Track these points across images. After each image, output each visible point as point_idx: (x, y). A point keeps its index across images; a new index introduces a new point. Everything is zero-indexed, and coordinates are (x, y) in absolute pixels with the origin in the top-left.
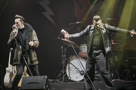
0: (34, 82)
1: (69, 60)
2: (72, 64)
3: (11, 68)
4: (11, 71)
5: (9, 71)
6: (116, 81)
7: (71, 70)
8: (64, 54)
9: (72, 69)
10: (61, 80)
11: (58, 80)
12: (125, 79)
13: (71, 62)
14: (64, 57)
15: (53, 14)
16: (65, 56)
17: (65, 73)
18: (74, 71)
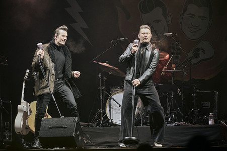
0: (58, 126)
1: (110, 94)
2: (114, 100)
3: (26, 106)
4: (25, 110)
5: (22, 111)
6: (178, 125)
7: (112, 108)
8: (102, 86)
9: (114, 107)
10: (99, 124)
11: (94, 124)
12: (191, 122)
13: (113, 97)
14: (103, 90)
15: (86, 26)
16: (104, 88)
17: (105, 113)
18: (118, 110)
